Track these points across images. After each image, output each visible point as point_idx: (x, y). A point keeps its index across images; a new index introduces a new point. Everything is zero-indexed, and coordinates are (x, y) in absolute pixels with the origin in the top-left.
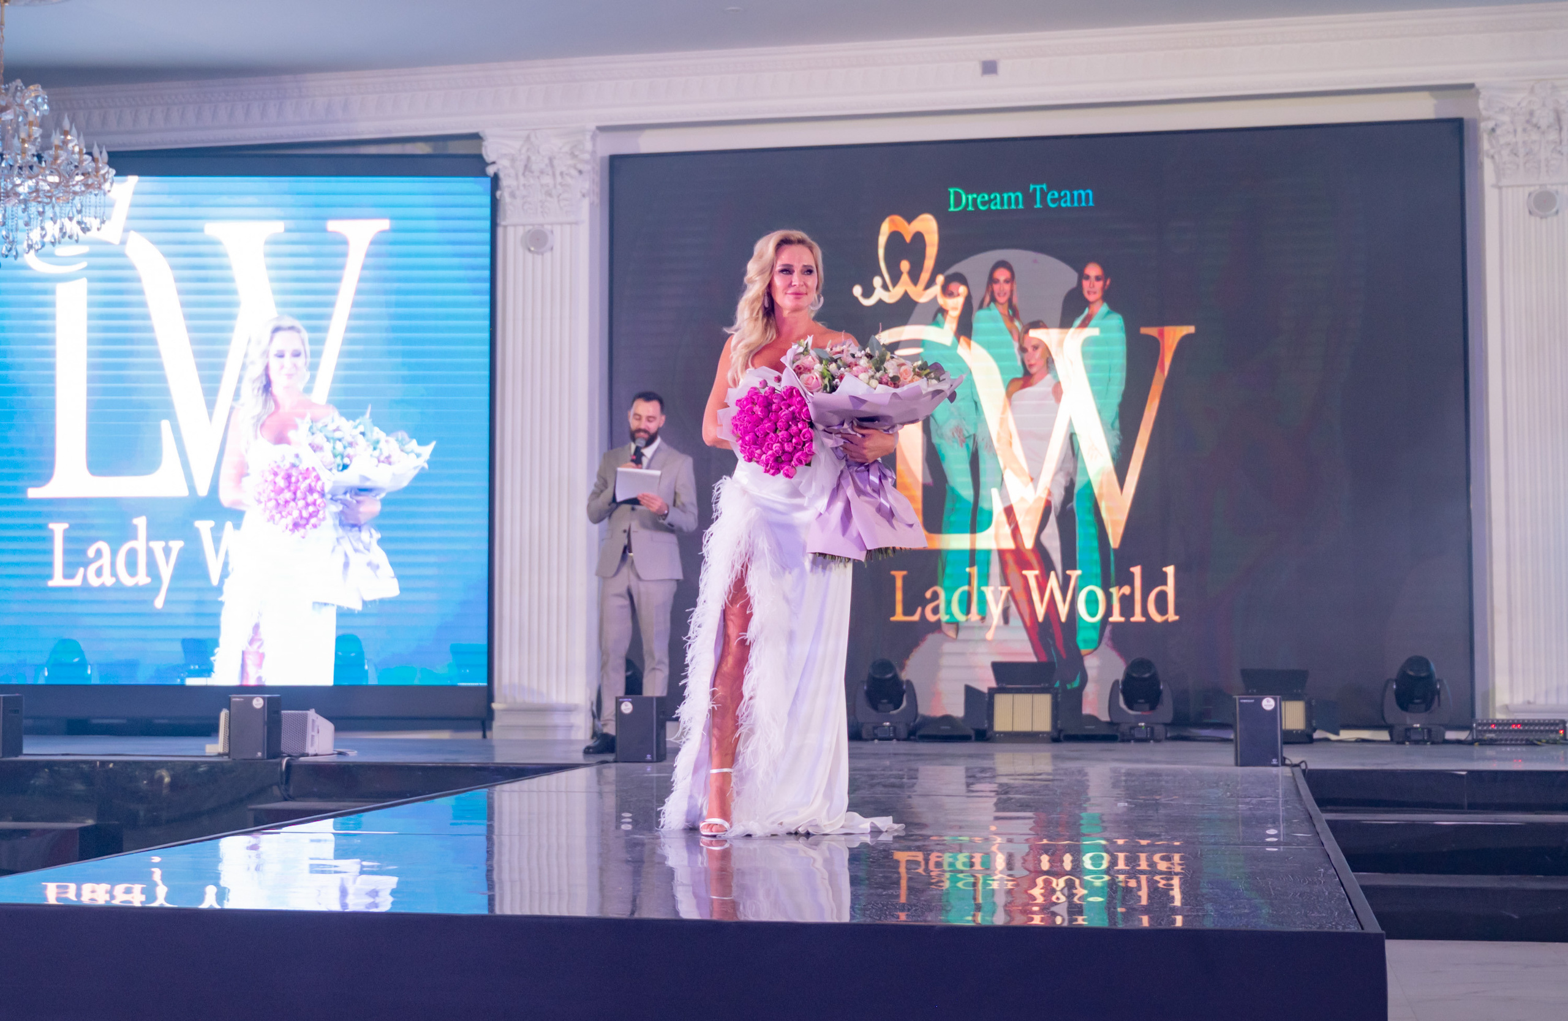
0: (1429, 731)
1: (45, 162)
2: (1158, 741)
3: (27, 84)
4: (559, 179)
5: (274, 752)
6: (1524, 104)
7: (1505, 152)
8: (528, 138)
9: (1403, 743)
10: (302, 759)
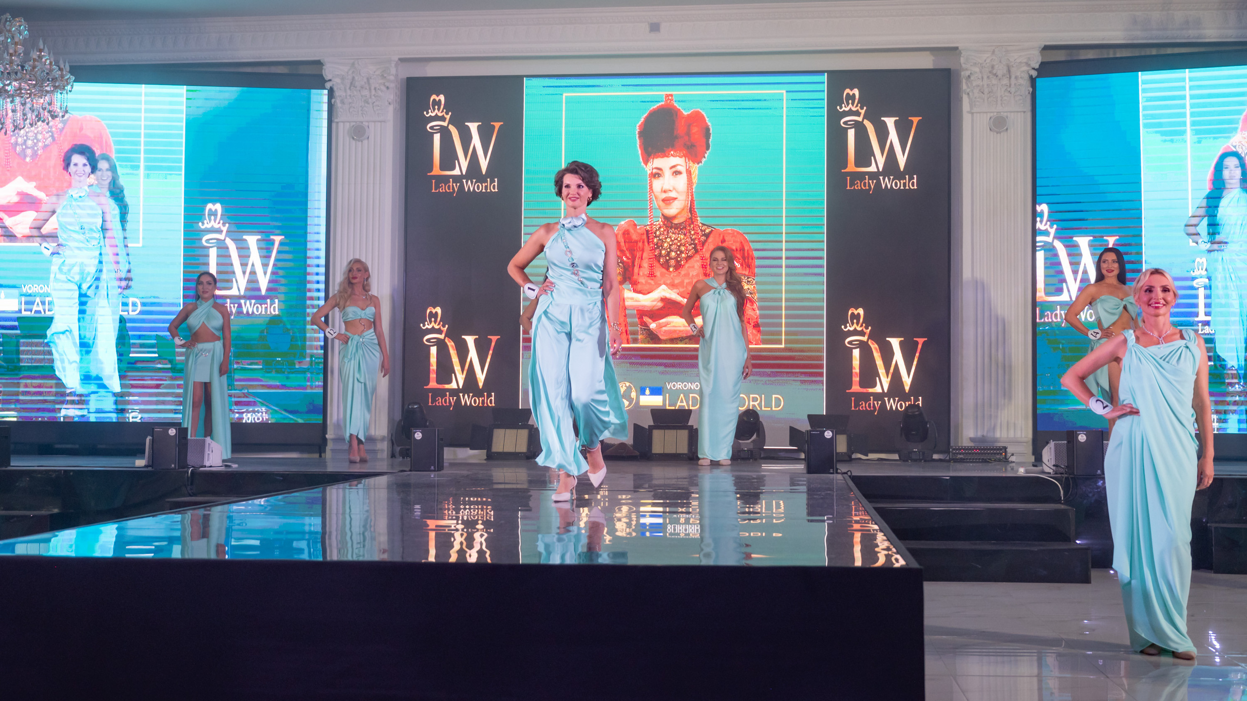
0: (924, 453)
1: (26, 70)
2: (756, 460)
3: (14, 17)
4: (373, 92)
5: (183, 463)
6: (987, 61)
7: (976, 91)
8: (353, 64)
9: (907, 461)
10: (201, 469)
